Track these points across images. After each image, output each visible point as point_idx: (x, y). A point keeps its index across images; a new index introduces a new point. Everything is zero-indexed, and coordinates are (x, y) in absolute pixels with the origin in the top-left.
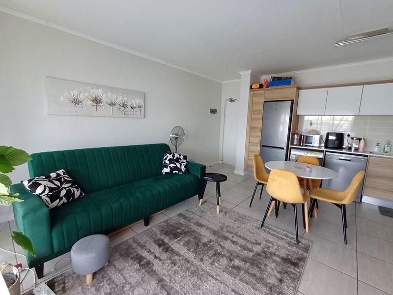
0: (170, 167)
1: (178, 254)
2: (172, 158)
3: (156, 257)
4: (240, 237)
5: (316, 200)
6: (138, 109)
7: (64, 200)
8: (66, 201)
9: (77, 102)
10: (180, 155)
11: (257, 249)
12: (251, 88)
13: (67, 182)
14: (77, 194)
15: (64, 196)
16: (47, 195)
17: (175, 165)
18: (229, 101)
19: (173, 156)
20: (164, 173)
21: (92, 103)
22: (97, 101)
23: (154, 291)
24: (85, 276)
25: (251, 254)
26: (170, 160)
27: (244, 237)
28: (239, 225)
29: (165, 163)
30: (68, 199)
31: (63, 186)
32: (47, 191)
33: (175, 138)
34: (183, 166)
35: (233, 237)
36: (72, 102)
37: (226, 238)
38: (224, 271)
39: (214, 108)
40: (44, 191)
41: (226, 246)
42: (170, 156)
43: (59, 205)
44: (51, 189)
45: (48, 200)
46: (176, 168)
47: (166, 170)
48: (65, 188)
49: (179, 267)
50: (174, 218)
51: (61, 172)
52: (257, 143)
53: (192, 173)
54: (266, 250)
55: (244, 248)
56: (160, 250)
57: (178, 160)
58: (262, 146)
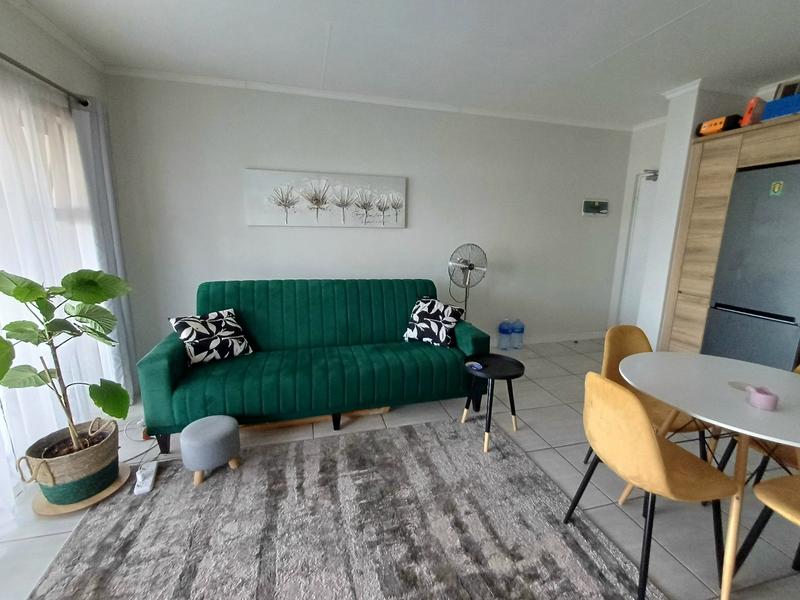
0: (418, 329)
1: (335, 498)
2: (426, 310)
3: (300, 488)
4: (486, 520)
5: (767, 513)
6: (391, 211)
7: (216, 354)
8: (218, 357)
9: (286, 203)
10: (446, 307)
11: (500, 565)
12: (697, 133)
13: (228, 328)
14: (238, 349)
15: (216, 348)
16: (192, 343)
17: (427, 326)
18: (648, 178)
19: (431, 307)
20: (406, 339)
21: (309, 204)
22: (317, 201)
23: (247, 539)
24: (193, 472)
25: (473, 569)
26: (422, 315)
27: (495, 524)
28: (508, 494)
29: (412, 320)
30: (222, 353)
31: (219, 334)
32: (194, 336)
33: (463, 269)
34: (443, 330)
35: (467, 513)
36: (280, 204)
37: (449, 508)
38: (378, 571)
39: (597, 198)
40: (190, 336)
41: (433, 525)
42: (423, 307)
43: (206, 360)
44: (200, 335)
45: (192, 349)
46: (429, 333)
47: (411, 334)
48: (221, 337)
49: (314, 521)
50: (391, 432)
51: (224, 313)
52: (702, 296)
53: (461, 348)
54: (520, 578)
55: (469, 547)
56: (317, 479)
57: (436, 316)
58: (716, 306)
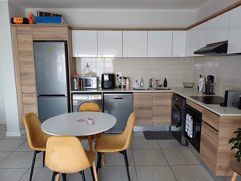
12: (12, 22)
52: (33, 93)
58: (40, 96)
